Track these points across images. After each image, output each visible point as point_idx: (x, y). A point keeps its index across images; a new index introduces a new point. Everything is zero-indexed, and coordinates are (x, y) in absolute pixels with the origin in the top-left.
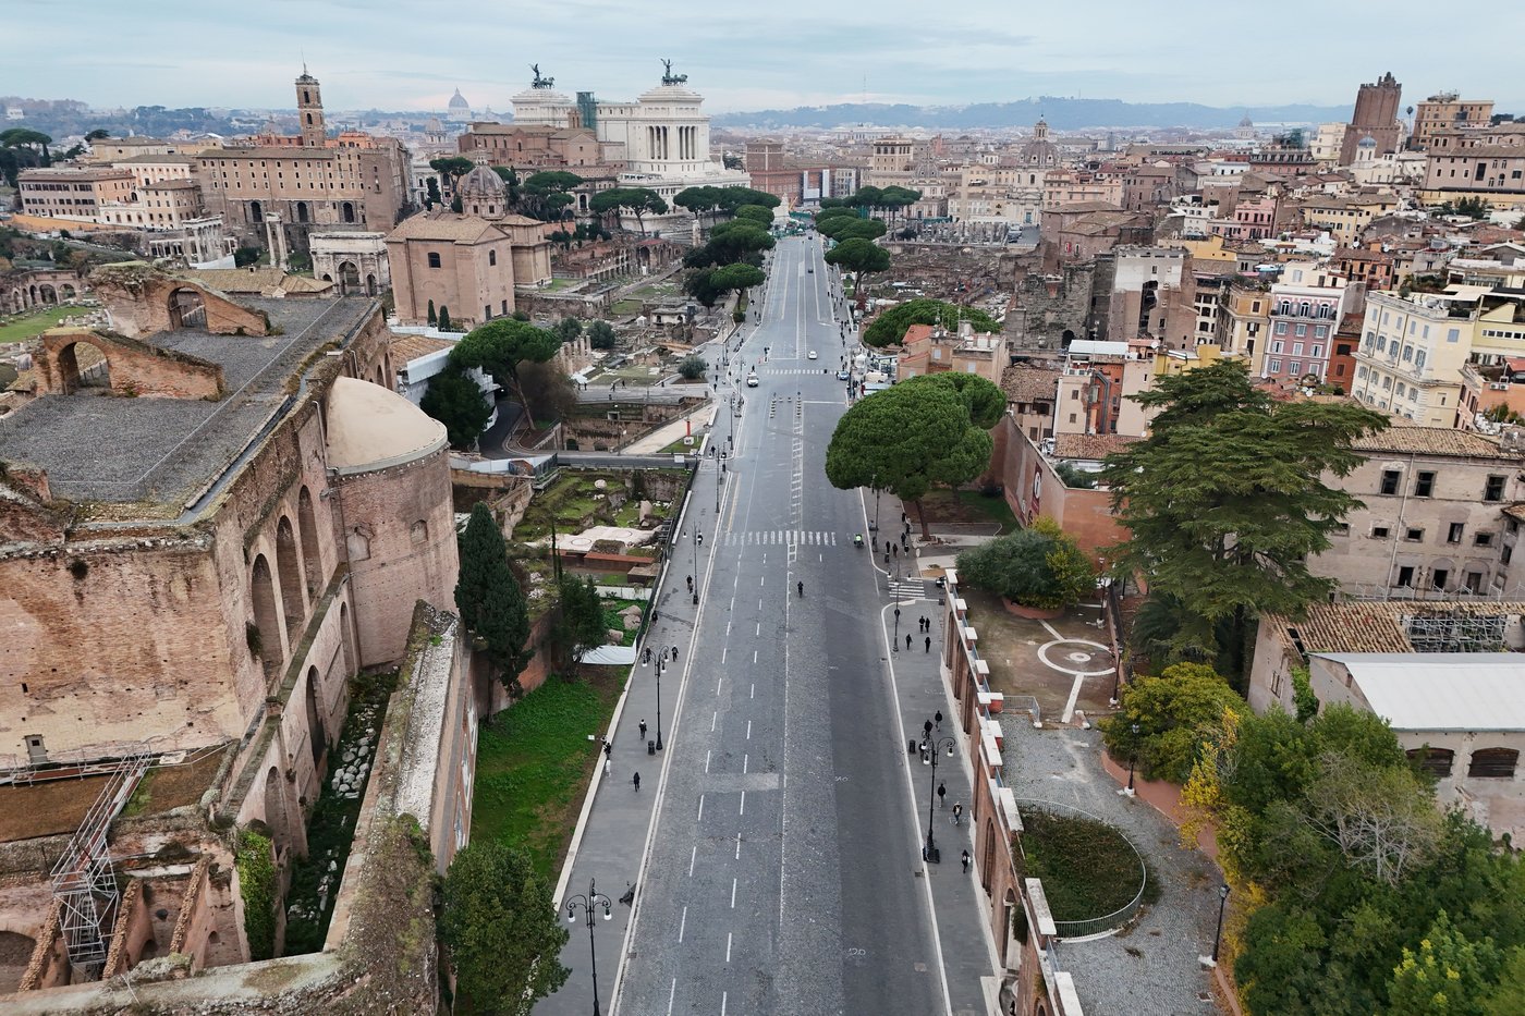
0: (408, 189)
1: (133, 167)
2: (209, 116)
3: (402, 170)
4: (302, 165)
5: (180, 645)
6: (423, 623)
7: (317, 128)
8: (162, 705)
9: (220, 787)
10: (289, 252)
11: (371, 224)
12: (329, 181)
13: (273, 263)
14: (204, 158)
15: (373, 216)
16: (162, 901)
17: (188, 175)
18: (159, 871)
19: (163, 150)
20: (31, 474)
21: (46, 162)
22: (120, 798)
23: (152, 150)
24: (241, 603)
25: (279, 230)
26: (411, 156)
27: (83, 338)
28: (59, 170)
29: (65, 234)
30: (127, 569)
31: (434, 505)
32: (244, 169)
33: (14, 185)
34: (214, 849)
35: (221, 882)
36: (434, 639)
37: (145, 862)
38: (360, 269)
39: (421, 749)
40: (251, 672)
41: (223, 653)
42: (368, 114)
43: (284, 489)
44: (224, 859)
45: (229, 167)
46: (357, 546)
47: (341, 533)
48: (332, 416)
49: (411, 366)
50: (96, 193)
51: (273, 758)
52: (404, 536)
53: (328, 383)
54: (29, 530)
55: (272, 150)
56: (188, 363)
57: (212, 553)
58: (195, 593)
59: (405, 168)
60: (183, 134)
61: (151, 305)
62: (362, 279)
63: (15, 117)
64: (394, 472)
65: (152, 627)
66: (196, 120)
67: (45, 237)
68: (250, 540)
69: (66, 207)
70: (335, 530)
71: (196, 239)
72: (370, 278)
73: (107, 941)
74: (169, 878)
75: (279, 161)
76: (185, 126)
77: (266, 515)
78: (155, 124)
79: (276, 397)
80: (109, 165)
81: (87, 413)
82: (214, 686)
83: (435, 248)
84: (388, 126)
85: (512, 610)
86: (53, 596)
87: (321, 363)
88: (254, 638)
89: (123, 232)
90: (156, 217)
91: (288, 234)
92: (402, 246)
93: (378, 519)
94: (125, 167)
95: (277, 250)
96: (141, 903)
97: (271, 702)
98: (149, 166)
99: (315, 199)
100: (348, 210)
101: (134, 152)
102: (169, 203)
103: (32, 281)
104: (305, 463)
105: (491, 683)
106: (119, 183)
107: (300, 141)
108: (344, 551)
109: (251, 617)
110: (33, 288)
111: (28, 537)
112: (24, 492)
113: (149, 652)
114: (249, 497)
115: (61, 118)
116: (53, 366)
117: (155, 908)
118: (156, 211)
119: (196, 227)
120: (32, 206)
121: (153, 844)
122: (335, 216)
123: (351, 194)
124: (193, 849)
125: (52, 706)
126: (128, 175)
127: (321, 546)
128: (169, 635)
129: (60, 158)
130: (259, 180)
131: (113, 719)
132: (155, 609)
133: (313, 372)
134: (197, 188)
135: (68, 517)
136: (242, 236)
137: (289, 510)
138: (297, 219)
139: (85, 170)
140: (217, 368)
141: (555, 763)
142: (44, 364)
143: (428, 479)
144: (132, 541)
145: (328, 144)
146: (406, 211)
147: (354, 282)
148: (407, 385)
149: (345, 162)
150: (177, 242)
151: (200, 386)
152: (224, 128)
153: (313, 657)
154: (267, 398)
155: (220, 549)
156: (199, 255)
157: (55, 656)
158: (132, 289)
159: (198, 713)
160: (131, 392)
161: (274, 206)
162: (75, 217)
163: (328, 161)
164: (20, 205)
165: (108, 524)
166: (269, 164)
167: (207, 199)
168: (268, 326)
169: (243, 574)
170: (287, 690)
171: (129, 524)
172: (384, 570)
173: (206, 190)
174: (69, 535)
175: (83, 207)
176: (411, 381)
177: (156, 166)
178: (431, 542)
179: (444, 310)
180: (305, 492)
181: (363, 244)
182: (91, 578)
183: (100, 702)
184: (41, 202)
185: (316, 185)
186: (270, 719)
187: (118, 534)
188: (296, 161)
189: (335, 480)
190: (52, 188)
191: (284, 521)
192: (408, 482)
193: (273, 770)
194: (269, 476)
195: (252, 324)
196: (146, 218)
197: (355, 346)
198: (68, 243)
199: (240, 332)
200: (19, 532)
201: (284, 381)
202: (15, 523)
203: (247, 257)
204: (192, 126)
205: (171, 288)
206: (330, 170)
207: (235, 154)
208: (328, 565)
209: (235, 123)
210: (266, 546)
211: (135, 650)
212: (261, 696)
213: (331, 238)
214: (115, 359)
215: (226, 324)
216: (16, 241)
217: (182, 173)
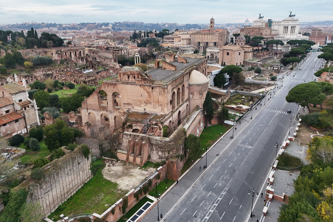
0: (228, 39)
1: (181, 35)
2: (198, 26)
3: (227, 36)
4: (209, 35)
5: (162, 100)
6: (197, 108)
7: (213, 28)
8: (159, 108)
9: (163, 119)
10: (203, 51)
11: (219, 46)
12: (213, 38)
13: (200, 53)
14: (192, 34)
15: (220, 45)
16: (154, 130)
17: (189, 37)
18: (154, 126)
19: (186, 33)
20: (150, 76)
21: (168, 35)
22: (152, 117)
23: (185, 33)
24: (170, 97)
25: (202, 47)
26: (230, 33)
27: (161, 61)
28: (170, 36)
29: (169, 47)
30: (157, 89)
31: (204, 92)
32: (198, 36)
33: (163, 39)
34: (160, 125)
35: (160, 129)
36: (197, 110)
37: (153, 125)
38: (214, 55)
39: (189, 122)
40: (170, 107)
41: (166, 102)
42: (228, 24)
43: (180, 84)
44: (161, 127)
45: (196, 36)
46: (191, 96)
47: (189, 93)
48: (191, 76)
49: (213, 72)
50: (174, 40)
51: (171, 119)
52: (198, 96)
53: (192, 70)
54: (148, 82)
55: (204, 32)
56: (172, 65)
57: (167, 88)
58: (164, 93)
59: (228, 35)
60: (193, 29)
61: (171, 58)
62: (215, 57)
63: (166, 26)
64: (198, 85)
65: (159, 97)
66: (195, 26)
67: (165, 47)
68: (173, 89)
69: (170, 42)
70: (188, 93)
71: (188, 49)
72: (216, 57)
73: (147, 132)
74: (155, 127)
75: (204, 34)
76: (193, 27)
77: (176, 86)
78: (188, 27)
79: (183, 71)
80: (177, 35)
81: (159, 71)
82: (165, 106)
83: (228, 51)
84: (231, 26)
85: (211, 109)
86: (149, 91)
87: (192, 68)
88: (171, 102)
89: (177, 47)
90: (183, 44)
91: (204, 48)
92: (222, 51)
93: (195, 92)
94: (180, 35)
95: (201, 51)
96: (151, 129)
97: (172, 112)
98: (183, 35)
99: (210, 41)
100: (215, 44)
101: (182, 33)
102: (185, 42)
103: (162, 55)
104: (184, 81)
105: (207, 121)
106: (178, 38)
107: (209, 31)
108: (189, 96)
109: (171, 99)
110: (162, 56)
111: (148, 83)
112: (149, 78)
113: (158, 100)
114: (174, 83)
115: (173, 26)
116: (156, 64)
117: (153, 131)
118: (183, 43)
119: (188, 46)
120: (165, 42)
121: (154, 123)
122: (212, 45)
123: (216, 41)
124: (158, 124)
125: (147, 105)
126: (180, 37)
127: (185, 94)
128: (161, 98)
129: (170, 34)
130: (201, 38)
131: (153, 108)
132: (160, 95)
133: (190, 69)
134: (190, 39)
135: (153, 82)
136: (196, 48)
137: (180, 87)
138: (206, 45)
139: (173, 36)
140: (176, 66)
141: (214, 135)
142: (155, 64)
143: (204, 87)
144: (159, 85)
145: (214, 31)
146: (226, 44)
147: (213, 57)
148: (211, 75)
149: (216, 34)
150: (185, 49)
151: (173, 69)
152: (200, 28)
153: (180, 109)
154: (181, 71)
155: (168, 88)
156: (188, 51)
157: (148, 99)
158: (169, 55)
159: (162, 110)
160: (165, 69)
161: (202, 42)
162: (171, 44)
163: (213, 34)
164: (163, 42)
165: (157, 83)
166: (203, 35)
167: (191, 41)
168: (187, 62)
169: (171, 93)
170: (175, 111)
171: (159, 83)
172: (195, 100)
173: (191, 40)
174: (152, 84)
175: (172, 42)
176: (212, 74)
177: (184, 35)
178: (203, 98)
179: (225, 63)
180: (183, 86)
181: (216, 50)
182: (154, 89)
183: (152, 106)
184: (166, 41)
185: (210, 39)
186: (172, 114)
187: (157, 84)
188: (207, 34)
189: (189, 85)
190: (168, 39)
191: (179, 89)
192: (200, 87)
193: (170, 121)
194: (178, 82)
195: (184, 61)
196: (181, 44)
197: (199, 66)
198: (169, 48)
199: (182, 62)
200: (147, 82)
201: (185, 69)
202: (147, 81)
203: (196, 52)
204: (194, 27)
205: (174, 55)
206: (213, 36)
207: (198, 33)
208: (186, 97)
209: (202, 27)
210: (175, 91)
211: (157, 100)
212: (171, 110)
213: (210, 49)
214: (164, 64)
215: (181, 61)
216: (161, 48)
217: (188, 36)
